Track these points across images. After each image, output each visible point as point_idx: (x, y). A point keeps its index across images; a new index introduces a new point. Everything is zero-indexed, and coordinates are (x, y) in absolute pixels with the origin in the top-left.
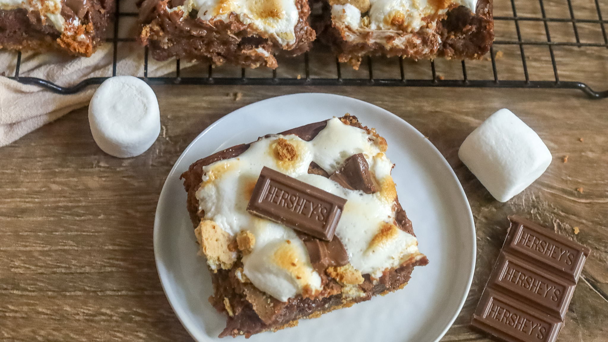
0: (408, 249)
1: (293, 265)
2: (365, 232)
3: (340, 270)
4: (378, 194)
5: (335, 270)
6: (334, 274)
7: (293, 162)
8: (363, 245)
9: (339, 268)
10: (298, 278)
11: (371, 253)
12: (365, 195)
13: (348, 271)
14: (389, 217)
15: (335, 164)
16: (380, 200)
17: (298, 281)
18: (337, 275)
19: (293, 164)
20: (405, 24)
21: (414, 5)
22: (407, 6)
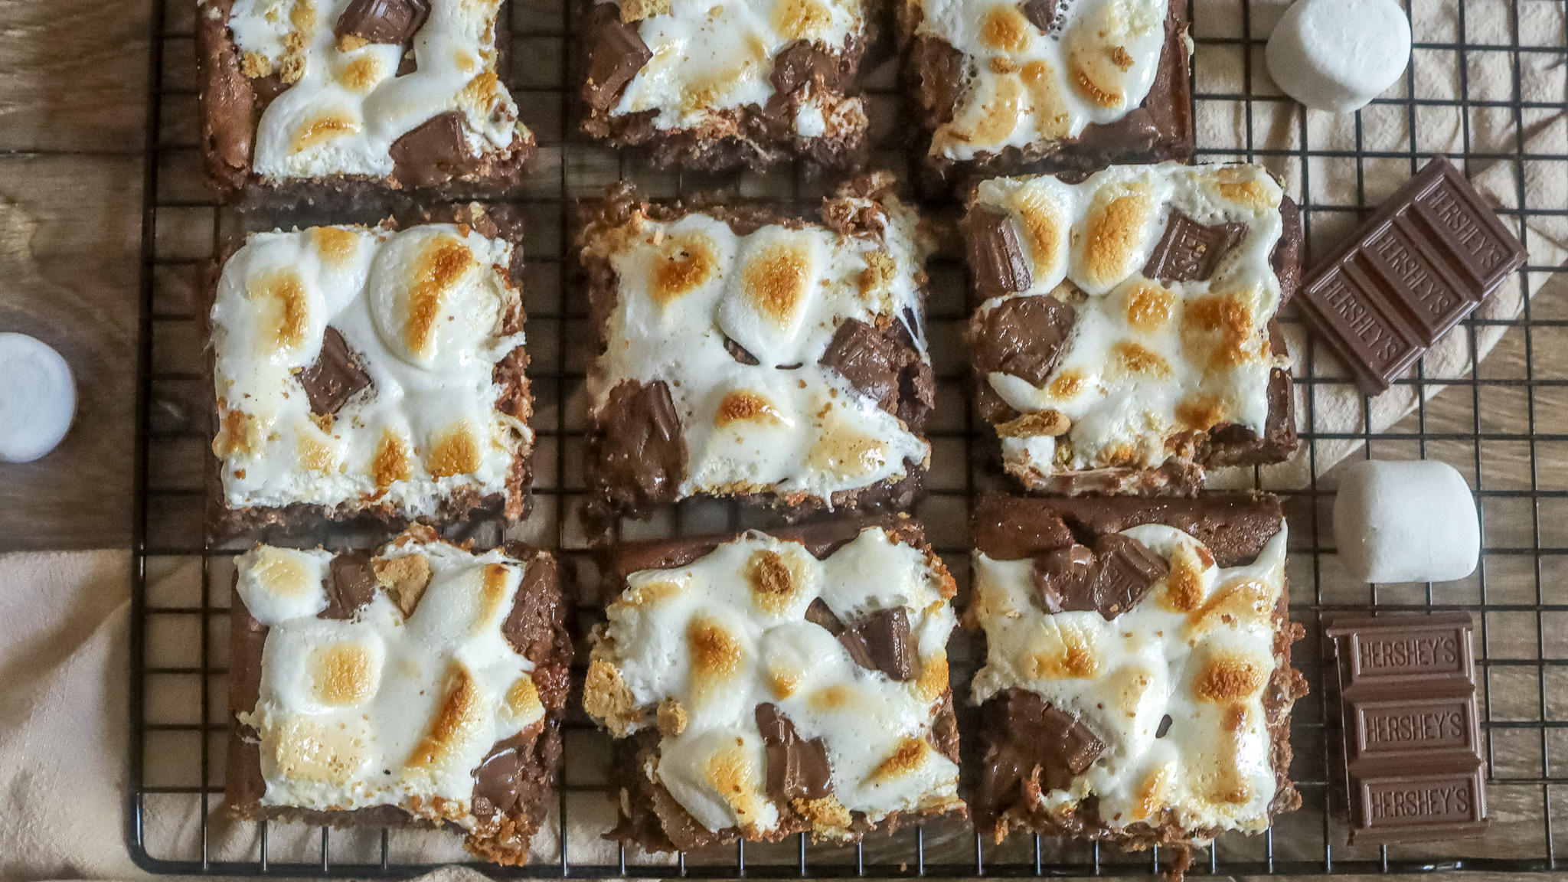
0: (938, 789)
1: (737, 789)
2: (872, 748)
3: (814, 804)
4: (913, 684)
5: (806, 803)
6: (801, 809)
7: (783, 597)
8: (862, 769)
9: (812, 802)
10: (740, 812)
11: (872, 788)
12: (891, 683)
13: (827, 808)
14: (922, 725)
15: (854, 612)
16: (913, 695)
17: (738, 816)
18: (808, 811)
19: (782, 602)
20: (1136, 460)
21: (1149, 424)
22: (1137, 428)
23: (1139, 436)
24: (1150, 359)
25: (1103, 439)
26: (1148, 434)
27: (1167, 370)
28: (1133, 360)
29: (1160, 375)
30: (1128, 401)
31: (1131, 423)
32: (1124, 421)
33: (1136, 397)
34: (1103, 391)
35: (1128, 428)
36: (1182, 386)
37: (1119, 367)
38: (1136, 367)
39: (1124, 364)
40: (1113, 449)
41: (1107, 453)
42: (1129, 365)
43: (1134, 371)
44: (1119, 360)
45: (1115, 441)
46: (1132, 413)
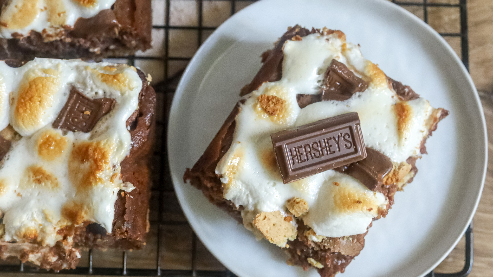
20: (39, 239)
21: (46, 218)
22: (39, 220)
23: (40, 225)
24: (48, 177)
25: (17, 224)
26: (46, 224)
27: (57, 185)
28: (38, 177)
29: (53, 188)
30: (33, 203)
31: (35, 216)
32: (30, 213)
33: (39, 200)
34: (19, 195)
35: (33, 219)
36: (66, 196)
37: (29, 181)
38: (39, 181)
39: (32, 179)
40: (23, 230)
41: (20, 233)
42: (34, 180)
43: (38, 185)
44: (29, 176)
45: (24, 225)
46: (35, 210)
